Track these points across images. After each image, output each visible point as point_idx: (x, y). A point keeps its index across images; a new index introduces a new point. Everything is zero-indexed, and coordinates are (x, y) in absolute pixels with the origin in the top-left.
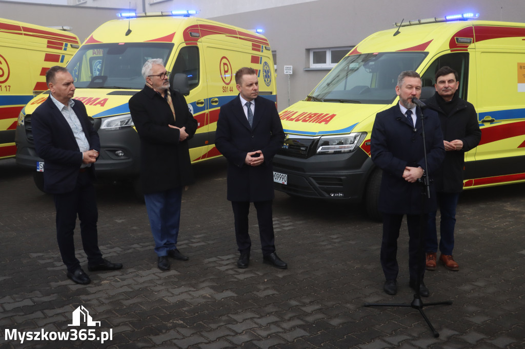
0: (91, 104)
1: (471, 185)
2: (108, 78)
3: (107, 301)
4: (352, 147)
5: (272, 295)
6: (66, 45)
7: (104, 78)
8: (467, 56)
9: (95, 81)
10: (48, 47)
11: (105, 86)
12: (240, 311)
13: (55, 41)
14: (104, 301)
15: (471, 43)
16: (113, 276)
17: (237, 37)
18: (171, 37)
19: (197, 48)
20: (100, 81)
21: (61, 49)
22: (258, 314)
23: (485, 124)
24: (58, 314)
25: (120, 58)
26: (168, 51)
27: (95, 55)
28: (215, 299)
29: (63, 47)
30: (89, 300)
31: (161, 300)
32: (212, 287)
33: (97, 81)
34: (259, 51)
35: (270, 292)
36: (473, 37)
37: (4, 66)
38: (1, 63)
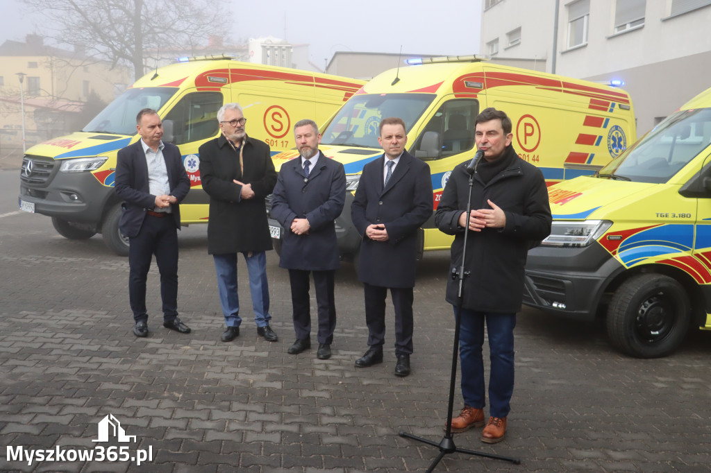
37: (284, 120)
38: (281, 116)
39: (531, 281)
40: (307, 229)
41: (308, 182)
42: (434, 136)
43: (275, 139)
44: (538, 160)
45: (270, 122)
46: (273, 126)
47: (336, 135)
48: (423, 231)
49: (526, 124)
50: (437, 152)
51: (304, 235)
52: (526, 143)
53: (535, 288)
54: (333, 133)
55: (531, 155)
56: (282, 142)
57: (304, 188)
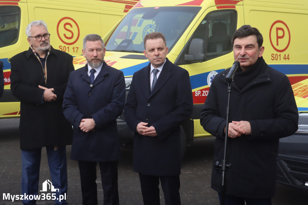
37: (74, 29)
38: (71, 26)
39: (285, 164)
40: (92, 127)
41: (93, 87)
42: (200, 42)
43: (67, 46)
44: (289, 59)
45: (62, 31)
46: (65, 35)
47: (119, 41)
48: (193, 121)
49: (278, 29)
50: (202, 55)
51: (91, 132)
52: (277, 45)
53: (289, 169)
54: (116, 40)
55: (282, 54)
56: (74, 48)
57: (90, 92)
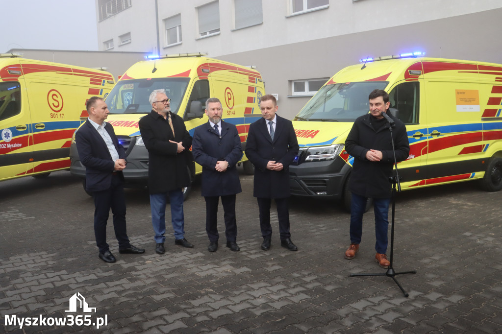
0: (128, 126)
1: (424, 184)
2: (140, 106)
3: (152, 276)
4: (333, 156)
5: (279, 269)
6: (104, 82)
7: (137, 106)
8: (417, 84)
9: (130, 109)
10: (91, 83)
11: (137, 112)
12: (255, 281)
13: (96, 79)
14: (150, 276)
15: (420, 74)
16: (154, 258)
17: (237, 72)
18: (188, 72)
19: (208, 81)
20: (134, 108)
21: (100, 84)
22: (270, 284)
23: (433, 136)
24: (117, 285)
25: (149, 90)
26: (186, 84)
27: (125, 89)
28: (234, 273)
29: (102, 83)
30: (139, 275)
31: (193, 275)
32: (231, 265)
33: (131, 108)
34: (254, 82)
35: (277, 267)
36: (421, 70)
37: (59, 99)
40: (226, 168)
43: (56, 113)
45: (51, 101)
46: (53, 104)
57: (220, 142)
